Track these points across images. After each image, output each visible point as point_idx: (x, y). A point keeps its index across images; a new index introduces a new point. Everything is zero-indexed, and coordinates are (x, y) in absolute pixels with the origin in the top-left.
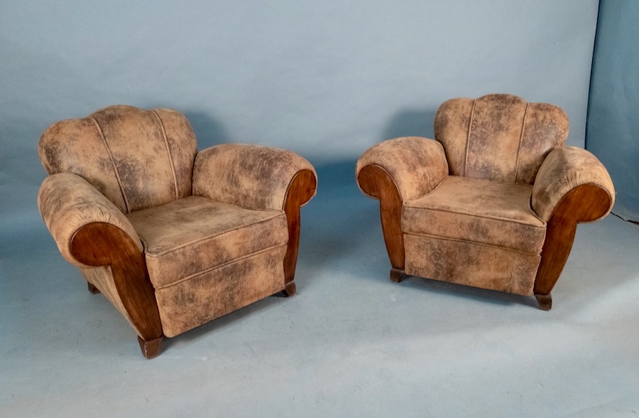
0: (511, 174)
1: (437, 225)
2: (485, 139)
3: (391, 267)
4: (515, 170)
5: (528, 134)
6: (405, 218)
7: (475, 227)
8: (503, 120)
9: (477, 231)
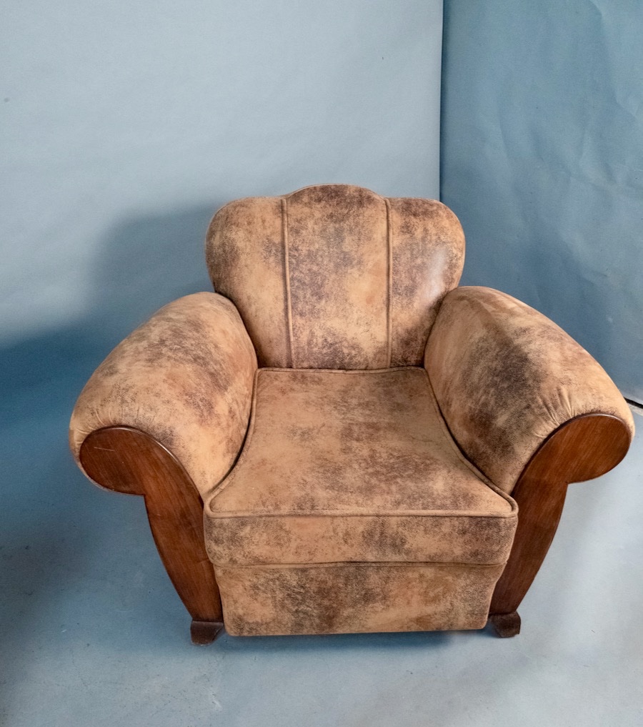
0: (381, 351)
1: (293, 545)
2: (321, 286)
3: (189, 617)
4: (388, 343)
5: (401, 268)
6: (217, 541)
7: (376, 538)
8: (348, 244)
9: (381, 544)
